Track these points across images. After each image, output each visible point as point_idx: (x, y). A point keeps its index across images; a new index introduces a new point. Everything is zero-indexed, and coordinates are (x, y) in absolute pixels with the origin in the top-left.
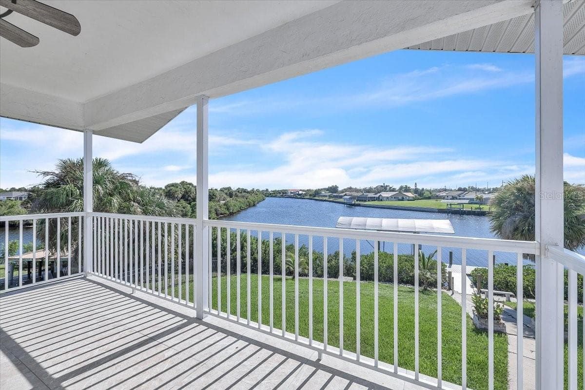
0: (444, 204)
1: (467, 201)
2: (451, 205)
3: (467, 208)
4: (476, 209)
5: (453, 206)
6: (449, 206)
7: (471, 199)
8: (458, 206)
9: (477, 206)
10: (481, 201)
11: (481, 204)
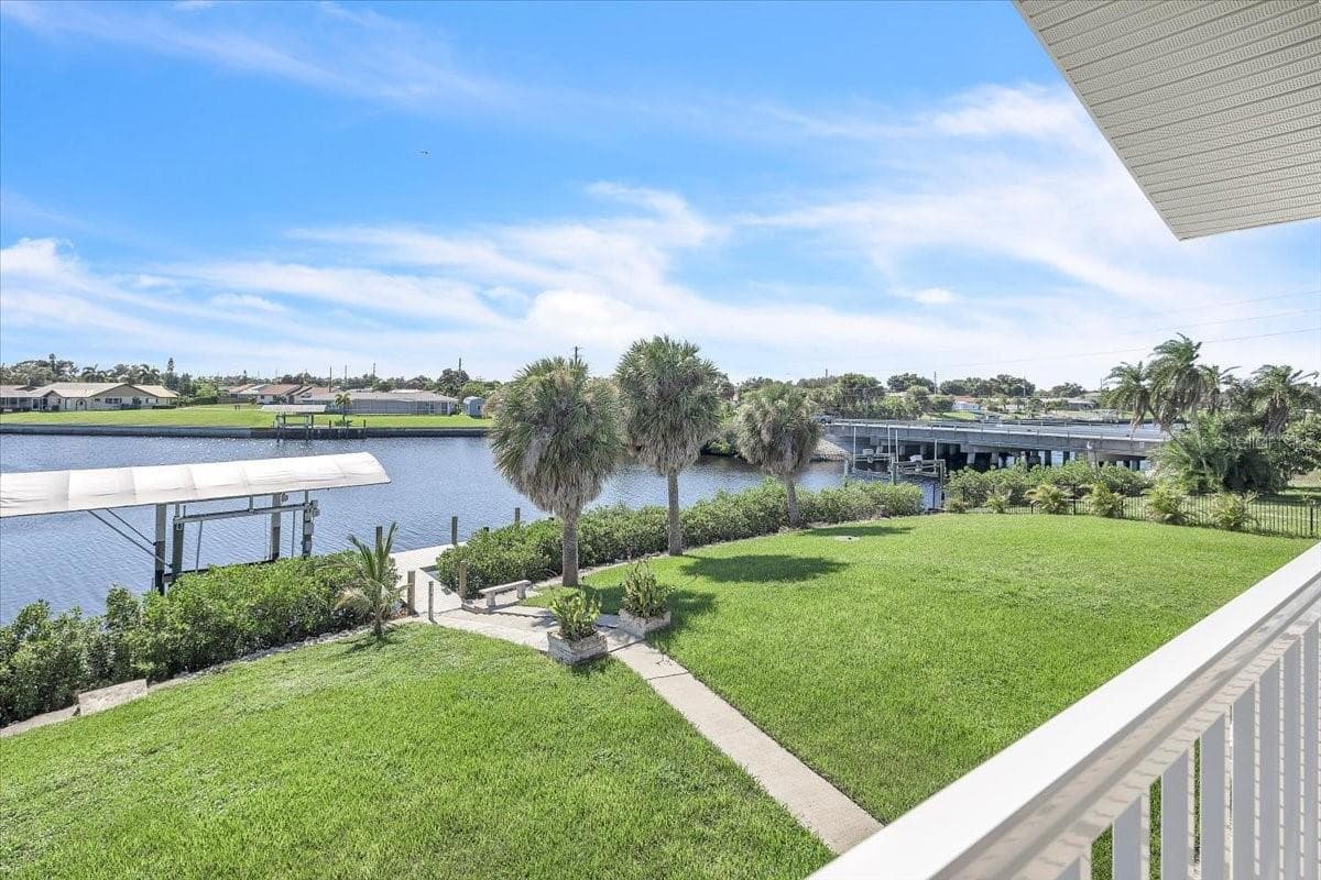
0: (268, 415)
1: (322, 408)
2: (284, 417)
3: (322, 423)
4: (337, 424)
5: (288, 420)
6: (281, 420)
7: (327, 403)
8: (302, 420)
9: (339, 417)
10: (345, 407)
11: (345, 414)
